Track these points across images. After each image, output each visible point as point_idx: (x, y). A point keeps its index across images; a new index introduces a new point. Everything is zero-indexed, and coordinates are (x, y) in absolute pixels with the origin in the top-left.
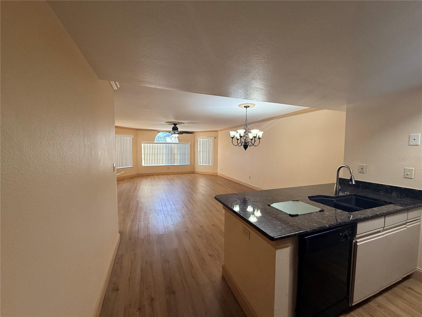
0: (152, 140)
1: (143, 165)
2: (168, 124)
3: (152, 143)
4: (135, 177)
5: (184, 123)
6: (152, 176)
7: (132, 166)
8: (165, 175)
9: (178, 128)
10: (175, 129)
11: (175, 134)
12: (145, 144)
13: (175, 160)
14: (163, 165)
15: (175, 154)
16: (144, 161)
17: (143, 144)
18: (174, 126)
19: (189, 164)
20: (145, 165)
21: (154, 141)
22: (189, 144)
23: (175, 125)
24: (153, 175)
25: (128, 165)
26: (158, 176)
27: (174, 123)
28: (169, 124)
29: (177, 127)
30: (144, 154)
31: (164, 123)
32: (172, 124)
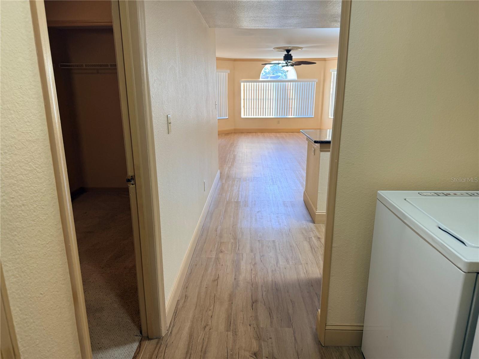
0: (255, 77)
1: (242, 116)
2: (277, 50)
3: (256, 82)
4: (232, 133)
5: (302, 48)
6: (254, 134)
7: (227, 117)
8: (273, 133)
9: (292, 56)
10: (288, 57)
11: (287, 66)
12: (246, 83)
13: (290, 109)
14: (271, 117)
15: (290, 99)
16: (244, 109)
17: (242, 84)
18: (287, 53)
19: (313, 116)
20: (246, 117)
21: (259, 78)
22: (315, 82)
23: (288, 51)
24: (255, 132)
25: (223, 116)
26: (263, 134)
27: (286, 48)
28: (280, 50)
29: (290, 54)
30: (244, 99)
31: (272, 49)
32: (283, 50)
